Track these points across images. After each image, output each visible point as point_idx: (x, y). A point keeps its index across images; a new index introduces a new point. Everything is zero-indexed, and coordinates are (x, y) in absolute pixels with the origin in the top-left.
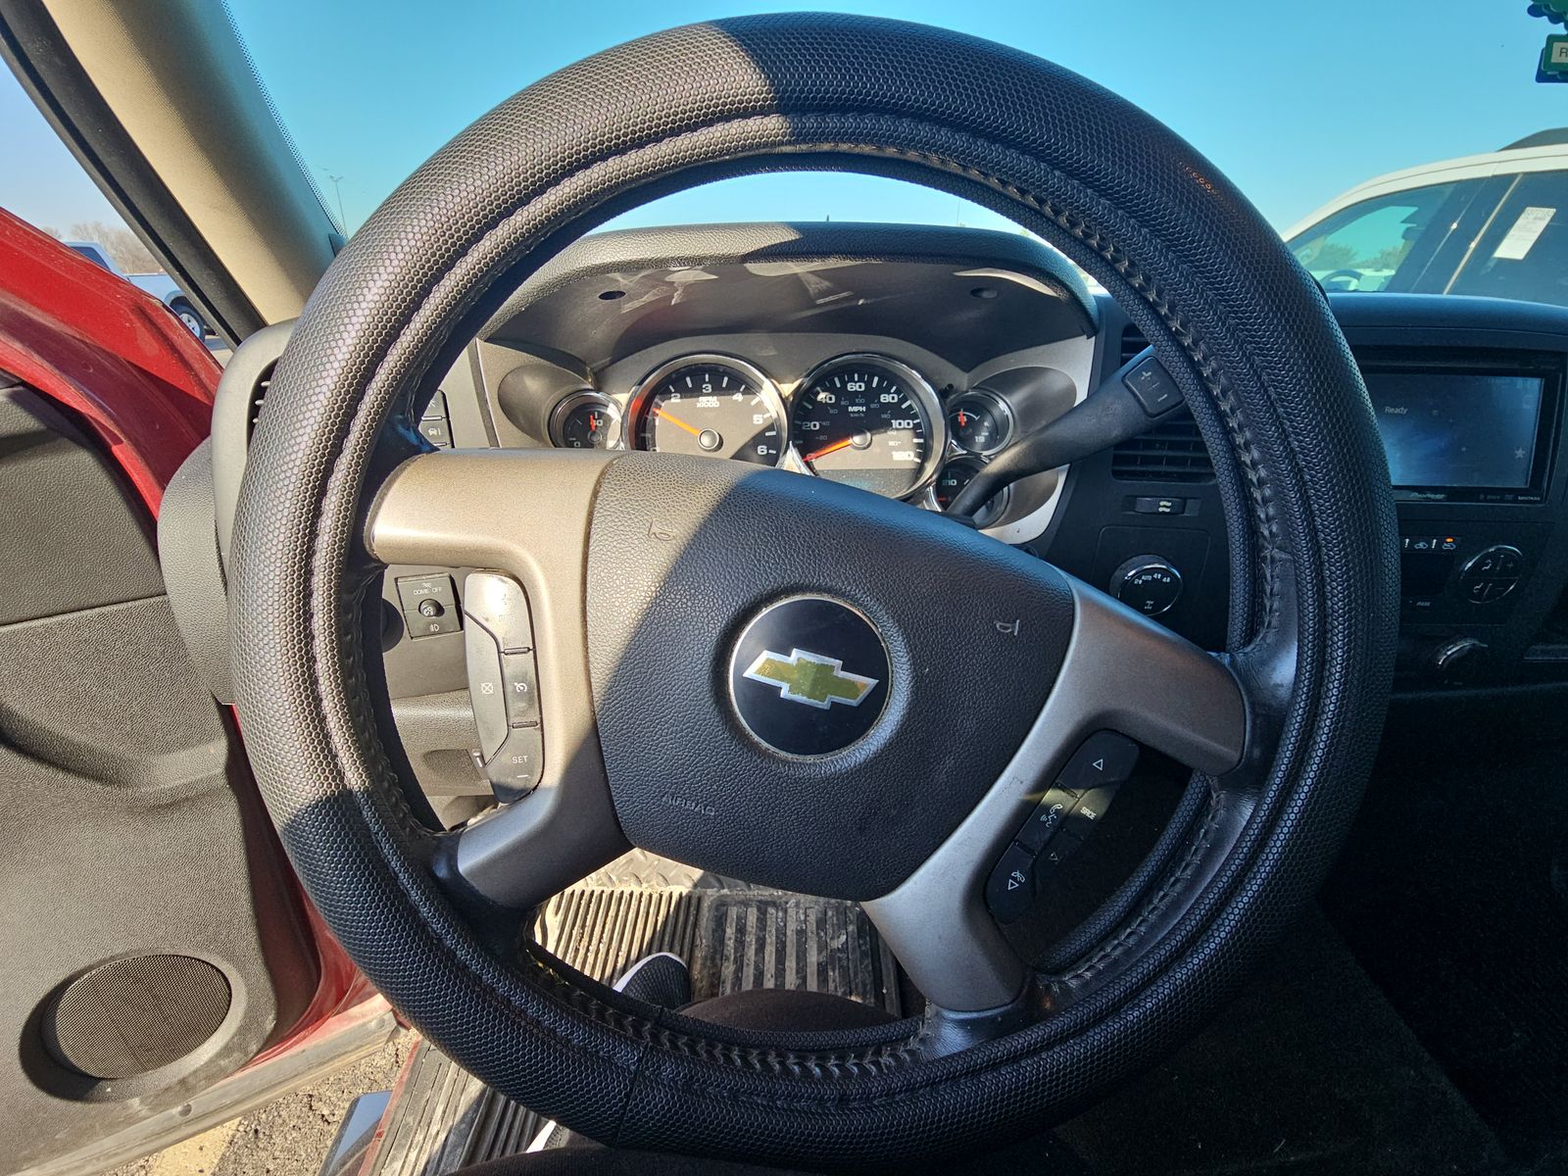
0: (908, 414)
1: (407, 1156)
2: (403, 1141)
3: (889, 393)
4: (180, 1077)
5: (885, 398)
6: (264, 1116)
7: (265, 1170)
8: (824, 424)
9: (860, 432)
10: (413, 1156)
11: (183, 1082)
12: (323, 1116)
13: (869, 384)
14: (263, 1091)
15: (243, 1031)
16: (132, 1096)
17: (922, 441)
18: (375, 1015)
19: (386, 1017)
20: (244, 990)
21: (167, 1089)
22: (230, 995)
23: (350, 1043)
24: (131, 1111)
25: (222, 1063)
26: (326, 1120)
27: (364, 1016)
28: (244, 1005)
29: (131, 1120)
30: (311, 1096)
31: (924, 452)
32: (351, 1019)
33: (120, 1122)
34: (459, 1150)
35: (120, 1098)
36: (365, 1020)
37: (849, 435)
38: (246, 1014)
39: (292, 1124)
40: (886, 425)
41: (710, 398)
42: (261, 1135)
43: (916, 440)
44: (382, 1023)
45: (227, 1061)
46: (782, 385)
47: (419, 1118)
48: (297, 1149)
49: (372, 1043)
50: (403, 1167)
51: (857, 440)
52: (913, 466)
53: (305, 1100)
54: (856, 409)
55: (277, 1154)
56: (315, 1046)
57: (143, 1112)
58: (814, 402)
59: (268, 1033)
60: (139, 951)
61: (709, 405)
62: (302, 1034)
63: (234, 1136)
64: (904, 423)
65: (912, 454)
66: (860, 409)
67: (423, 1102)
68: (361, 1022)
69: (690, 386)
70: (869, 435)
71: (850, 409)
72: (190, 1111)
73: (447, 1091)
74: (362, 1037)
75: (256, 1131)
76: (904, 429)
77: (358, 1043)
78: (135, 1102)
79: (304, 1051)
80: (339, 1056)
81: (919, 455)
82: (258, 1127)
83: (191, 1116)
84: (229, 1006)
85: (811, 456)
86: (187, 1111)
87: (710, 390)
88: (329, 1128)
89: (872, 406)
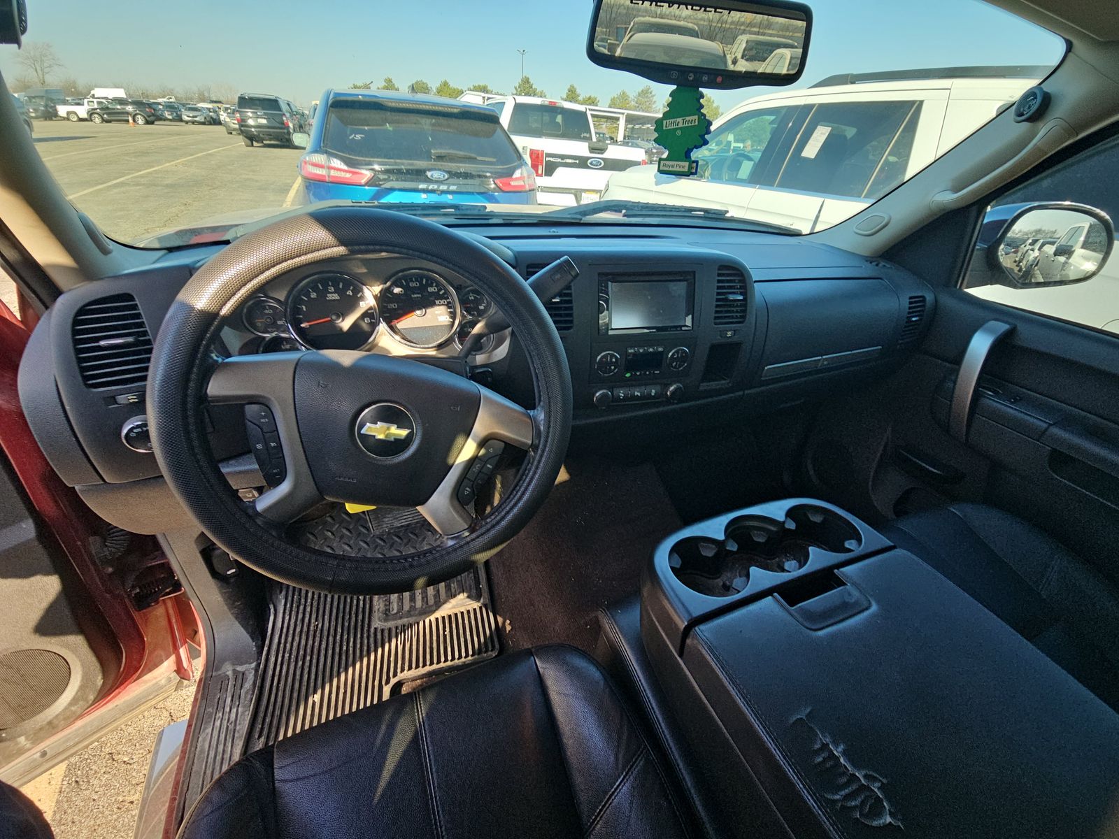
0: (442, 297)
1: (214, 724)
2: (209, 720)
3: (432, 287)
4: (48, 720)
5: (431, 289)
6: (79, 772)
7: (91, 800)
8: (400, 305)
9: (419, 309)
10: (218, 723)
11: (50, 723)
12: (124, 762)
13: (421, 282)
14: (94, 733)
15: (83, 687)
16: (19, 736)
17: (452, 310)
18: (163, 676)
19: (171, 676)
20: (79, 664)
21: (40, 729)
22: (70, 669)
23: (150, 695)
24: (19, 746)
25: (73, 708)
26: (128, 763)
27: (155, 678)
28: (81, 673)
29: (21, 751)
30: (111, 754)
31: (454, 317)
32: (146, 682)
33: (13, 754)
34: (247, 713)
35: (13, 738)
36: (157, 680)
37: (413, 311)
38: (83, 677)
39: (102, 771)
40: (433, 304)
41: (334, 295)
42: (81, 783)
43: (449, 310)
44: (169, 680)
45: (76, 707)
46: (373, 288)
47: (215, 708)
48: (112, 783)
49: (166, 691)
50: (213, 729)
51: (418, 312)
52: (449, 323)
53: (108, 756)
54: (415, 296)
55: (97, 789)
56: (124, 702)
57: (27, 745)
58: (392, 293)
59: (99, 688)
60: (6, 650)
61: (334, 298)
62: (117, 691)
63: (61, 788)
64: (442, 302)
65: (448, 317)
66: (418, 296)
67: (216, 700)
68: (154, 682)
69: (321, 288)
70: (424, 310)
71: (413, 296)
72: (46, 754)
73: (231, 691)
74: (157, 690)
75: (77, 782)
76: (443, 305)
77: (155, 694)
78: (22, 740)
79: (117, 706)
80: (143, 703)
81: (451, 317)
82: (77, 779)
83: (47, 757)
84: (70, 675)
85: (394, 323)
86: (44, 754)
87: (333, 290)
88: (132, 766)
89: (424, 294)
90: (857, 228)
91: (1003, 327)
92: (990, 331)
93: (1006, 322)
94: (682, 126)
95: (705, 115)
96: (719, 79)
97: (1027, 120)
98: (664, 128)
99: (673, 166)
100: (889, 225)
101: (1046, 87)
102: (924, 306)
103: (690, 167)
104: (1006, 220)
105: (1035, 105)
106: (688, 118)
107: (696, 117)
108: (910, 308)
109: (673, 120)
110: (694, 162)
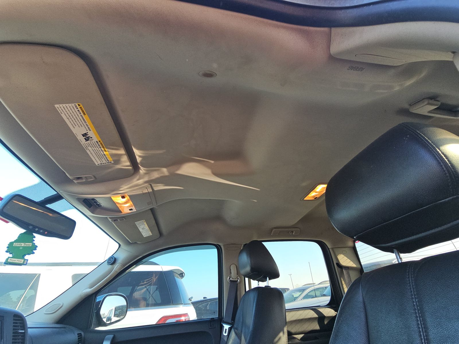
90: (46, 311)
91: (111, 336)
92: (108, 339)
93: (112, 334)
94: (23, 246)
95: (35, 244)
96: (46, 233)
97: (111, 264)
98: (14, 246)
99: (15, 261)
100: (63, 307)
101: (115, 256)
102: (81, 338)
103: (24, 262)
104: (101, 301)
105: (113, 260)
106: (27, 244)
107: (31, 244)
108: (78, 339)
109: (19, 243)
110: (26, 260)
